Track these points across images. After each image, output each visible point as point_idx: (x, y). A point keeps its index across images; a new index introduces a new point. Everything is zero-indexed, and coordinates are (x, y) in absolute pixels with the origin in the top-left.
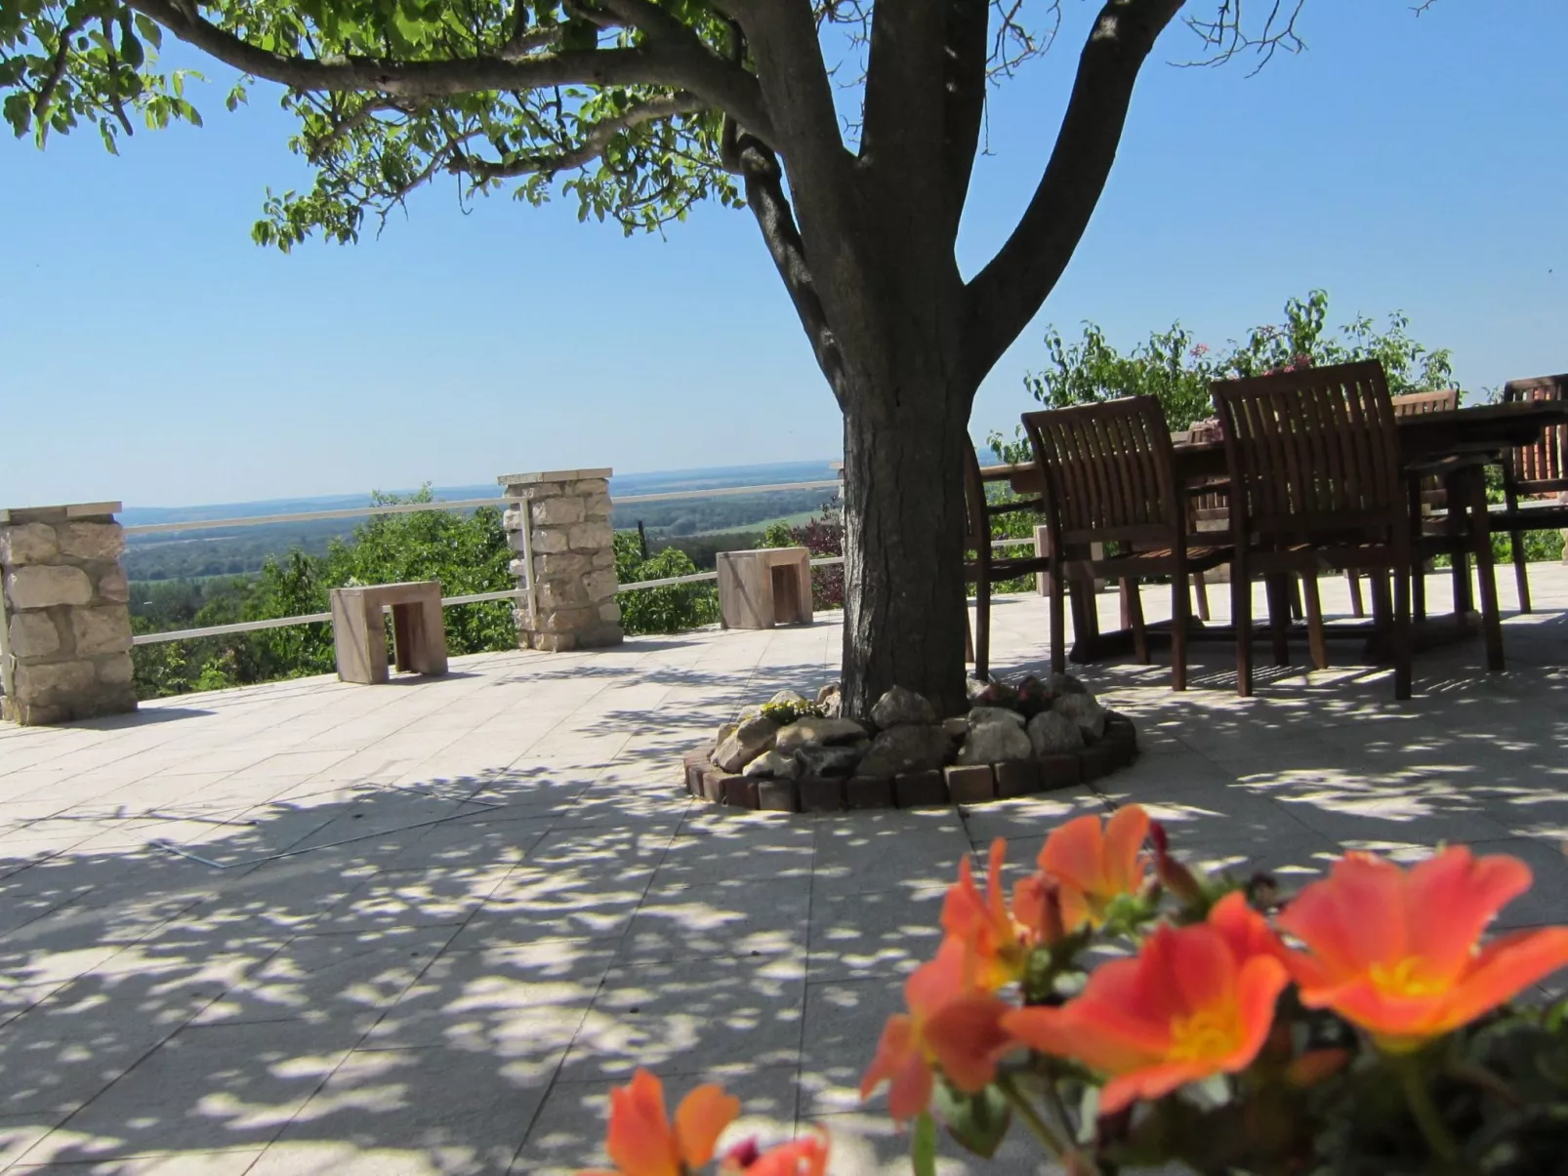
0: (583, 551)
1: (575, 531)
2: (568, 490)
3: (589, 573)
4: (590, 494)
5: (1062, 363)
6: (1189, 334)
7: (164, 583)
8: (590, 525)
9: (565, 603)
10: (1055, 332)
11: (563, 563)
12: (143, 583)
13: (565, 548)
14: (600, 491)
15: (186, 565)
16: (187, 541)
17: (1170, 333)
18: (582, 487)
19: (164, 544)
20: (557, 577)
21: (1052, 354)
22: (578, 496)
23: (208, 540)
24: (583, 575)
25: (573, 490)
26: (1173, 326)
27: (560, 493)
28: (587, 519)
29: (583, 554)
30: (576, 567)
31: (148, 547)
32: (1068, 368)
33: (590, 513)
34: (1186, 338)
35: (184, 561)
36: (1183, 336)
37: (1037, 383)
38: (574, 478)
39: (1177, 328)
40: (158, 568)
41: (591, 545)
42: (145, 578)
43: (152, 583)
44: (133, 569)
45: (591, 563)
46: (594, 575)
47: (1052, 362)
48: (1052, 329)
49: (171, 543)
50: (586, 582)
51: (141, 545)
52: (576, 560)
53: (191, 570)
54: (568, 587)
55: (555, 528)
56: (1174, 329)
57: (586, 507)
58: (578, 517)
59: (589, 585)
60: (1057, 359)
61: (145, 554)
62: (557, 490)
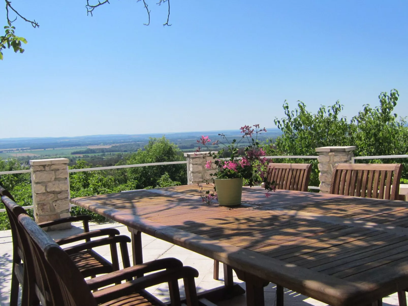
0: (54, 192)
1: (50, 184)
2: (47, 168)
3: (56, 201)
4: (58, 170)
5: (288, 115)
6: (342, 106)
7: (126, 153)
8: (57, 182)
9: (43, 213)
10: (287, 104)
11: (44, 197)
12: (121, 153)
13: (45, 191)
14: (62, 168)
15: (132, 149)
16: (133, 143)
17: (335, 105)
18: (53, 167)
19: (127, 143)
20: (41, 202)
21: (285, 112)
22: (52, 170)
23: (137, 143)
24: (53, 202)
25: (50, 168)
26: (336, 102)
27: (43, 169)
28: (56, 179)
29: (53, 193)
30: (50, 198)
31: (124, 144)
32: (291, 117)
33: (57, 177)
34: (341, 108)
35: (132, 148)
36: (340, 107)
37: (279, 122)
38: (50, 164)
39: (338, 103)
40: (125, 149)
41: (57, 190)
42: (122, 152)
43: (124, 153)
44: (120, 149)
45: (58, 197)
46: (58, 202)
47: (285, 114)
48: (286, 102)
49: (129, 143)
50: (54, 205)
51: (122, 143)
52: (50, 196)
53: (133, 150)
54: (45, 207)
55: (40, 184)
56: (337, 104)
57: (55, 175)
58: (51, 179)
59: (56, 206)
60: (287, 113)
61: (122, 146)
62: (42, 168)
